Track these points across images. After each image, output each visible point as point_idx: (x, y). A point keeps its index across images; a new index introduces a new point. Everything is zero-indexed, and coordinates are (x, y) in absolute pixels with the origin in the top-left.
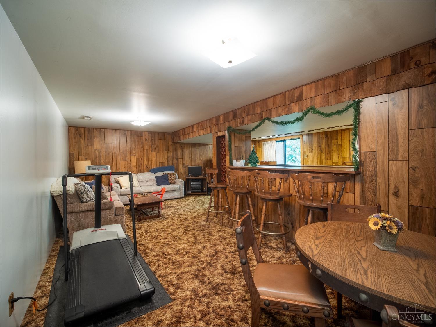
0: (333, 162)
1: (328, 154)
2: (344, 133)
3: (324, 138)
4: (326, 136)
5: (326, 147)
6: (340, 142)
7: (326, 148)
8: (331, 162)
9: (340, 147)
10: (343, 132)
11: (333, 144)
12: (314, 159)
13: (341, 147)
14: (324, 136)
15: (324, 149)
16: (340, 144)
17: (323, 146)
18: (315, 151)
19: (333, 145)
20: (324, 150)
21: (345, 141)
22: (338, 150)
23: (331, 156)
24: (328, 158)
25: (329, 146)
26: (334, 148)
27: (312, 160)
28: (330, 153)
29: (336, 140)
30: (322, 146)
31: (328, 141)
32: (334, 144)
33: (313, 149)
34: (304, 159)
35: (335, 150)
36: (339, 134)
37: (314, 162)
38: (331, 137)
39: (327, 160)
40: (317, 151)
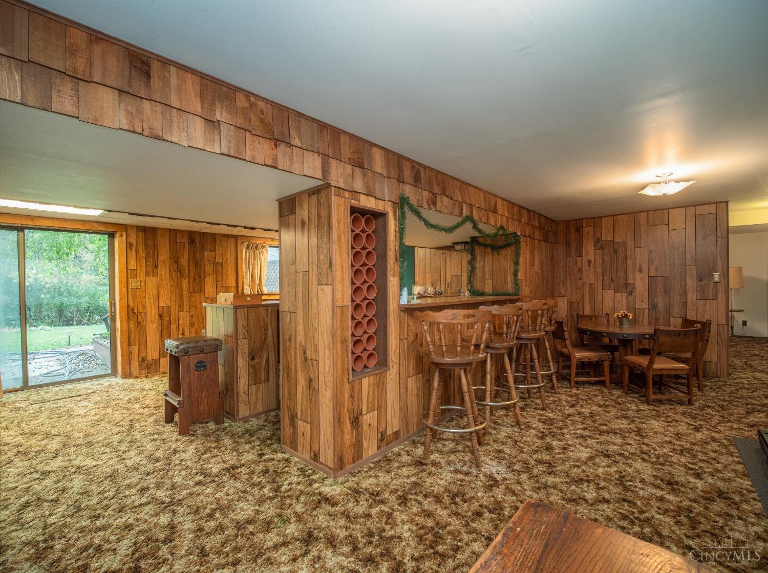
0: (206, 296)
1: (194, 279)
2: (227, 241)
3: (187, 245)
4: (192, 242)
5: (191, 264)
6: (219, 259)
7: (191, 268)
8: (203, 297)
9: (220, 268)
10: (225, 239)
11: (206, 259)
12: (162, 291)
13: (222, 266)
14: (185, 240)
15: (187, 268)
16: (220, 261)
17: (184, 261)
18: (164, 271)
19: (206, 262)
20: (187, 271)
21: (228, 256)
22: (216, 272)
23: (201, 283)
24: (196, 288)
25: (197, 264)
26: (209, 268)
27: (155, 292)
28: (200, 277)
29: (212, 254)
30: (182, 260)
31: (195, 254)
32: (208, 261)
33: (156, 267)
34: (129, 290)
35: (211, 272)
36: (218, 242)
37: (161, 298)
38: (202, 246)
39: (194, 292)
40: (168, 271)
